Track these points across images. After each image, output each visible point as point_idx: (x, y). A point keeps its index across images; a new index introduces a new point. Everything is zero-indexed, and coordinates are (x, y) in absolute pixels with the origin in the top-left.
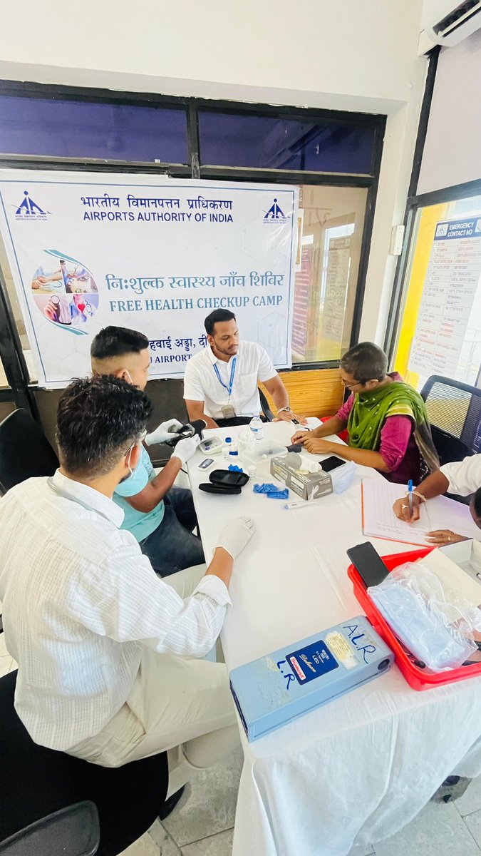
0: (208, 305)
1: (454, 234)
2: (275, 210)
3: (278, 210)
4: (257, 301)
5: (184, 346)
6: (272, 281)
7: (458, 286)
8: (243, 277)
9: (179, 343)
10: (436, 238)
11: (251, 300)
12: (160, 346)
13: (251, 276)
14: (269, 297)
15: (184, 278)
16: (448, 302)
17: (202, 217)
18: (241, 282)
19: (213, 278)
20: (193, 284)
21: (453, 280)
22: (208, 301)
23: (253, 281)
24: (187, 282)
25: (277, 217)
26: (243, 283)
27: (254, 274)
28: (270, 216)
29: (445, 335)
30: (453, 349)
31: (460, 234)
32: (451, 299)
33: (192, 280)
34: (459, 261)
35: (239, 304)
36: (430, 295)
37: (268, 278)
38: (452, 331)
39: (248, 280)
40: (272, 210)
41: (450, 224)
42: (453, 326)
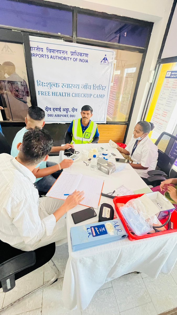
0: (76, 96)
1: (173, 76)
2: (105, 59)
3: (106, 59)
4: (95, 96)
5: (66, 111)
6: (102, 89)
7: (171, 97)
8: (91, 86)
9: (64, 110)
10: (166, 77)
11: (93, 95)
12: (57, 110)
13: (94, 86)
14: (100, 95)
15: (68, 84)
16: (167, 103)
17: (76, 60)
18: (89, 88)
19: (79, 85)
20: (71, 87)
21: (170, 95)
22: (76, 94)
23: (94, 88)
24: (68, 86)
25: (106, 62)
26: (90, 88)
27: (95, 85)
28: (103, 62)
29: (164, 116)
30: (166, 122)
31: (175, 77)
32: (168, 103)
33: (71, 85)
34: (173, 88)
35: (88, 97)
36: (160, 100)
37: (100, 87)
38: (166, 115)
39: (92, 87)
40: (104, 59)
41: (172, 72)
42: (167, 113)
